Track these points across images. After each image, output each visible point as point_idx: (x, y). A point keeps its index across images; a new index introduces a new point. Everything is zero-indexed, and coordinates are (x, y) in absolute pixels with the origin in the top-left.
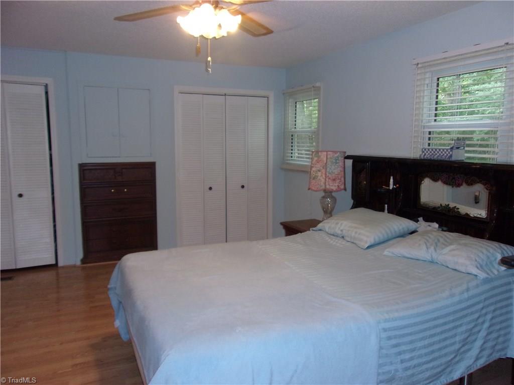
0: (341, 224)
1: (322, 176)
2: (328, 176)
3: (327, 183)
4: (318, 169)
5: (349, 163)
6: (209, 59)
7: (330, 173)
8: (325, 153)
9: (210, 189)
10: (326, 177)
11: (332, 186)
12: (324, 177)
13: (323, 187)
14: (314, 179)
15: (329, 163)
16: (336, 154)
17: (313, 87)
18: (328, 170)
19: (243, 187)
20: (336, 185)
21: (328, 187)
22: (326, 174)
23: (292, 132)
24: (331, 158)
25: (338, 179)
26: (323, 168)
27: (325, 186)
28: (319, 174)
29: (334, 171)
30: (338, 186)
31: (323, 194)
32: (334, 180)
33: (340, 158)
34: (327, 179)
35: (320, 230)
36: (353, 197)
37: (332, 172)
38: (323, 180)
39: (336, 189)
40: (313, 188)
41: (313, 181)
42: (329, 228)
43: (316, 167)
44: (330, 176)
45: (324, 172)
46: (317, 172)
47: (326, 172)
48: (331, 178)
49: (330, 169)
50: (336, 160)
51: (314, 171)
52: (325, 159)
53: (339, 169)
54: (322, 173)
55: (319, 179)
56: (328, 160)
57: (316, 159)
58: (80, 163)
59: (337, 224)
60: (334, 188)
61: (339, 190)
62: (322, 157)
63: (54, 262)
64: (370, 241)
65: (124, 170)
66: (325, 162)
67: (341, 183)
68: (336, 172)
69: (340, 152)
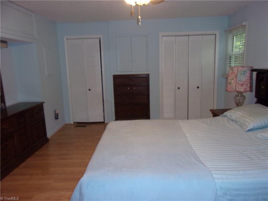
0: (236, 114)
1: (234, 82)
2: (238, 83)
3: (237, 87)
4: (232, 78)
5: (255, 74)
6: (140, 17)
7: (239, 81)
8: (237, 68)
9: (179, 88)
10: (236, 83)
11: (241, 89)
12: (235, 83)
13: (234, 89)
14: (229, 84)
15: (239, 75)
16: (244, 68)
17: (242, 25)
18: (238, 79)
19: (198, 87)
20: (244, 88)
21: (237, 89)
22: (236, 81)
23: (230, 55)
24: (240, 71)
25: (246, 84)
26: (235, 77)
27: (236, 88)
28: (233, 81)
29: (242, 79)
30: (245, 89)
31: (236, 94)
32: (242, 85)
33: (247, 71)
34: (237, 85)
35: (225, 116)
36: (256, 96)
37: (241, 80)
38: (235, 85)
39: (244, 91)
40: (229, 90)
41: (229, 86)
42: (230, 115)
43: (231, 77)
44: (239, 82)
45: (235, 80)
46: (231, 80)
47: (236, 80)
48: (240, 84)
49: (240, 78)
50: (244, 72)
51: (229, 79)
52: (236, 72)
53: (246, 78)
54: (234, 80)
55: (233, 84)
56: (238, 73)
57: (231, 71)
58: (114, 74)
59: (234, 113)
60: (242, 90)
61: (246, 91)
62: (234, 70)
63: (103, 121)
64: (250, 127)
65: (134, 78)
66: (236, 73)
67: (247, 87)
68: (244, 80)
69: (248, 67)
